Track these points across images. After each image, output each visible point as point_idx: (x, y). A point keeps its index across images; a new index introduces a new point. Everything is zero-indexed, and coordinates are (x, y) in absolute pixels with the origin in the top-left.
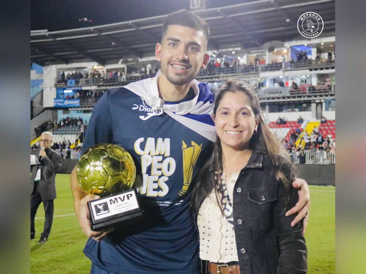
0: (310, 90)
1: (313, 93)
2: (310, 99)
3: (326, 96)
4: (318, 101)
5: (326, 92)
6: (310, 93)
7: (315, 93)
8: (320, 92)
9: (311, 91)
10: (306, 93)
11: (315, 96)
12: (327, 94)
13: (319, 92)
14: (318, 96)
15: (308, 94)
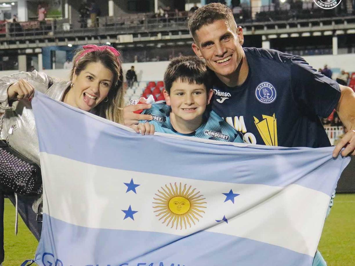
0: (11, 30)
1: (17, 35)
2: (13, 46)
3: (42, 41)
4: (29, 51)
5: (41, 34)
6: (11, 35)
7: (22, 35)
8: (31, 35)
9: (14, 33)
10: (4, 36)
11: (22, 42)
12: (42, 37)
13: (27, 35)
14: (27, 42)
15: (8, 37)
